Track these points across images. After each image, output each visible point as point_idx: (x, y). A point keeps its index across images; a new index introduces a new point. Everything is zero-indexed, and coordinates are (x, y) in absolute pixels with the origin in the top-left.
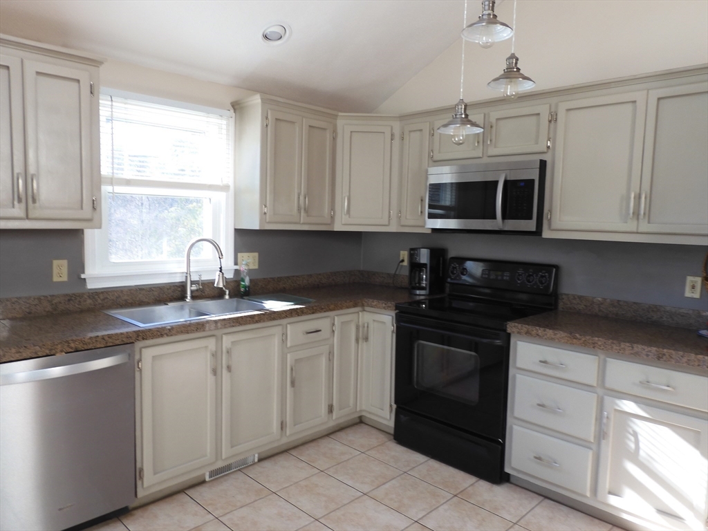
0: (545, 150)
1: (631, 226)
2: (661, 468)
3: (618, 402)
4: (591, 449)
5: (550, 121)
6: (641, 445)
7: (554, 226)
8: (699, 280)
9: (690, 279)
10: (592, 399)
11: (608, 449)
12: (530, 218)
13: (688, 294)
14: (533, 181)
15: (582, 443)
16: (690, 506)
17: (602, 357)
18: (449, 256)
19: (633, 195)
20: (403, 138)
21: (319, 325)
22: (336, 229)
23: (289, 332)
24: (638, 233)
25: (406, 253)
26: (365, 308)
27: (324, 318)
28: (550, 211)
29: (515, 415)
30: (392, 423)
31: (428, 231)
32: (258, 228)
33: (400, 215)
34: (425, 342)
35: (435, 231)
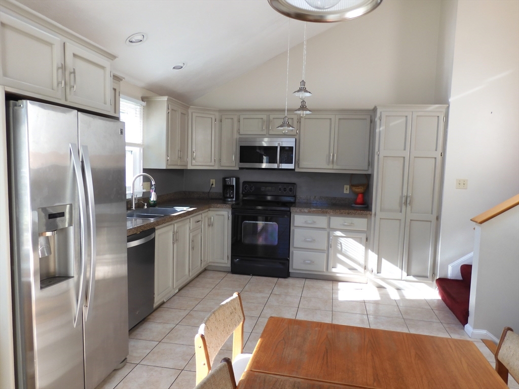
0: (296, 134)
1: (331, 166)
2: (350, 254)
3: (335, 232)
4: (325, 253)
5: (298, 122)
6: (343, 247)
7: (300, 166)
8: (348, 186)
9: (345, 186)
10: (325, 233)
11: (331, 251)
12: (292, 163)
13: (345, 192)
14: (293, 147)
15: (321, 251)
16: (360, 265)
17: (329, 217)
18: (241, 181)
19: (332, 154)
20: (221, 121)
21: (199, 218)
22: (188, 168)
23: (191, 222)
24: (333, 169)
25: (214, 180)
26: (211, 209)
27: (200, 214)
28: (299, 160)
29: (295, 246)
30: (229, 265)
31: (237, 168)
32: (165, 168)
33: (220, 160)
34: (248, 222)
35: (241, 169)
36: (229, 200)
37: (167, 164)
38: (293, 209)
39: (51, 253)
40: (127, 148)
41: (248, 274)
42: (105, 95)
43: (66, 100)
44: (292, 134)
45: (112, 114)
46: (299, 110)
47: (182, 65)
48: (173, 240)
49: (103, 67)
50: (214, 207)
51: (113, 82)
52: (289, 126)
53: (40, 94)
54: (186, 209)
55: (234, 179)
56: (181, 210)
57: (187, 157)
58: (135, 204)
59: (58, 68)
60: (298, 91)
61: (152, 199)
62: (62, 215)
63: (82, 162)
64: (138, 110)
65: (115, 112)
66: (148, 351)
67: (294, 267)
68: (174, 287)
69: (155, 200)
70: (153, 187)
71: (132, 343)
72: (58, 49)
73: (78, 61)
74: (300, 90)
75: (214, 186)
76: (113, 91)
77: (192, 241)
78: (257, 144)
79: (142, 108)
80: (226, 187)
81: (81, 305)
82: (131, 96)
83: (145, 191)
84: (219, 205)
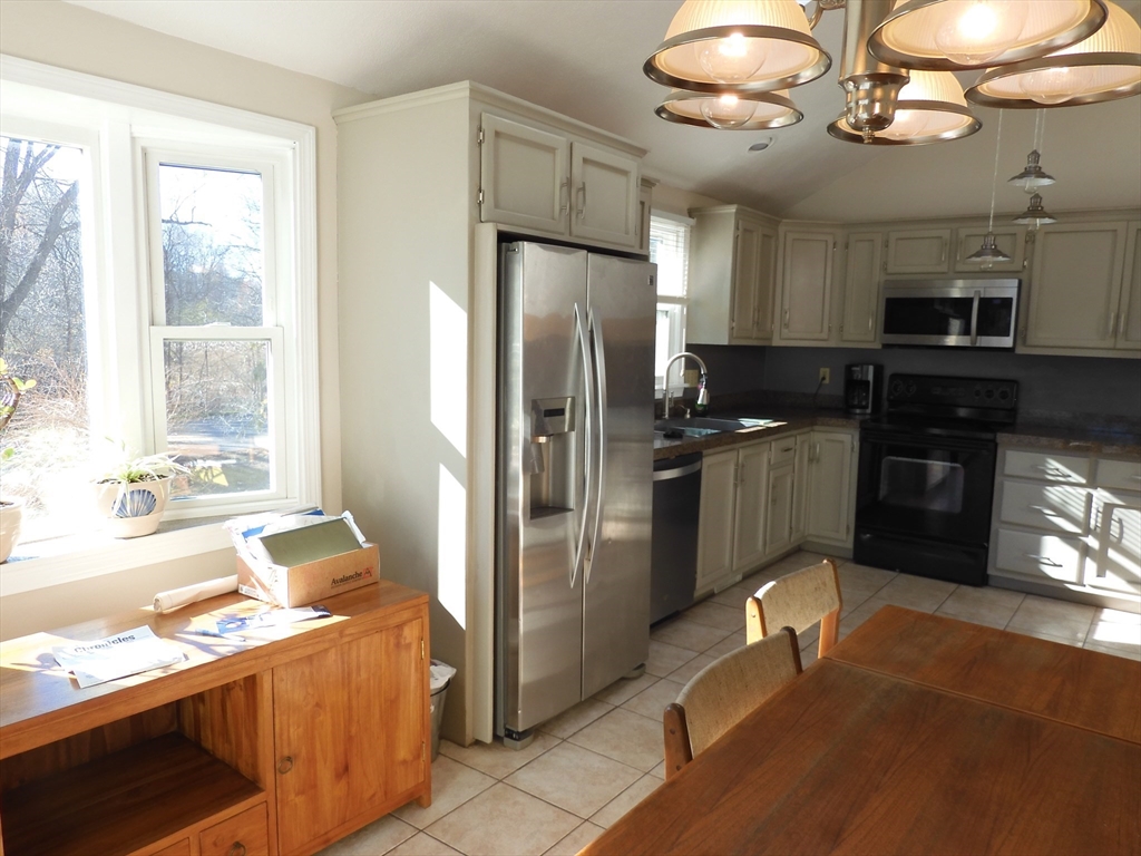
0: (1023, 270)
1: (1109, 343)
5: (1026, 242)
6: (1125, 530)
7: (1029, 342)
12: (1009, 335)
14: (1011, 299)
18: (888, 372)
19: (1112, 315)
20: (847, 247)
21: (789, 442)
22: (774, 344)
23: (773, 449)
24: (1114, 349)
25: (827, 370)
26: (816, 428)
27: (792, 436)
28: (1026, 328)
29: (1003, 518)
30: (850, 544)
31: (878, 346)
32: (726, 343)
33: (841, 329)
34: (895, 458)
35: (886, 346)
36: (858, 411)
37: (731, 336)
38: (1002, 437)
39: (543, 470)
40: (660, 306)
41: (890, 568)
42: (627, 216)
43: (570, 234)
44: (1011, 269)
45: (636, 250)
46: (1024, 216)
47: (765, 141)
48: (736, 479)
49: (624, 173)
50: (823, 425)
51: (641, 191)
52: (997, 253)
53: (537, 229)
54: (763, 423)
55: (871, 368)
56: (751, 424)
57: (773, 322)
58: (670, 409)
59: (562, 186)
60: (1021, 176)
61: (699, 402)
62: (561, 412)
63: (592, 332)
64: (682, 234)
65: (641, 247)
66: (680, 663)
67: (1000, 564)
68: (734, 568)
69: (705, 403)
70: (704, 379)
71: (654, 647)
72: (561, 156)
73: (591, 170)
74: (1026, 174)
75: (827, 381)
76: (639, 206)
77: (774, 487)
78: (937, 294)
79: (689, 229)
80: (853, 385)
81: (582, 555)
82: (670, 211)
83: (687, 385)
84: (834, 421)
